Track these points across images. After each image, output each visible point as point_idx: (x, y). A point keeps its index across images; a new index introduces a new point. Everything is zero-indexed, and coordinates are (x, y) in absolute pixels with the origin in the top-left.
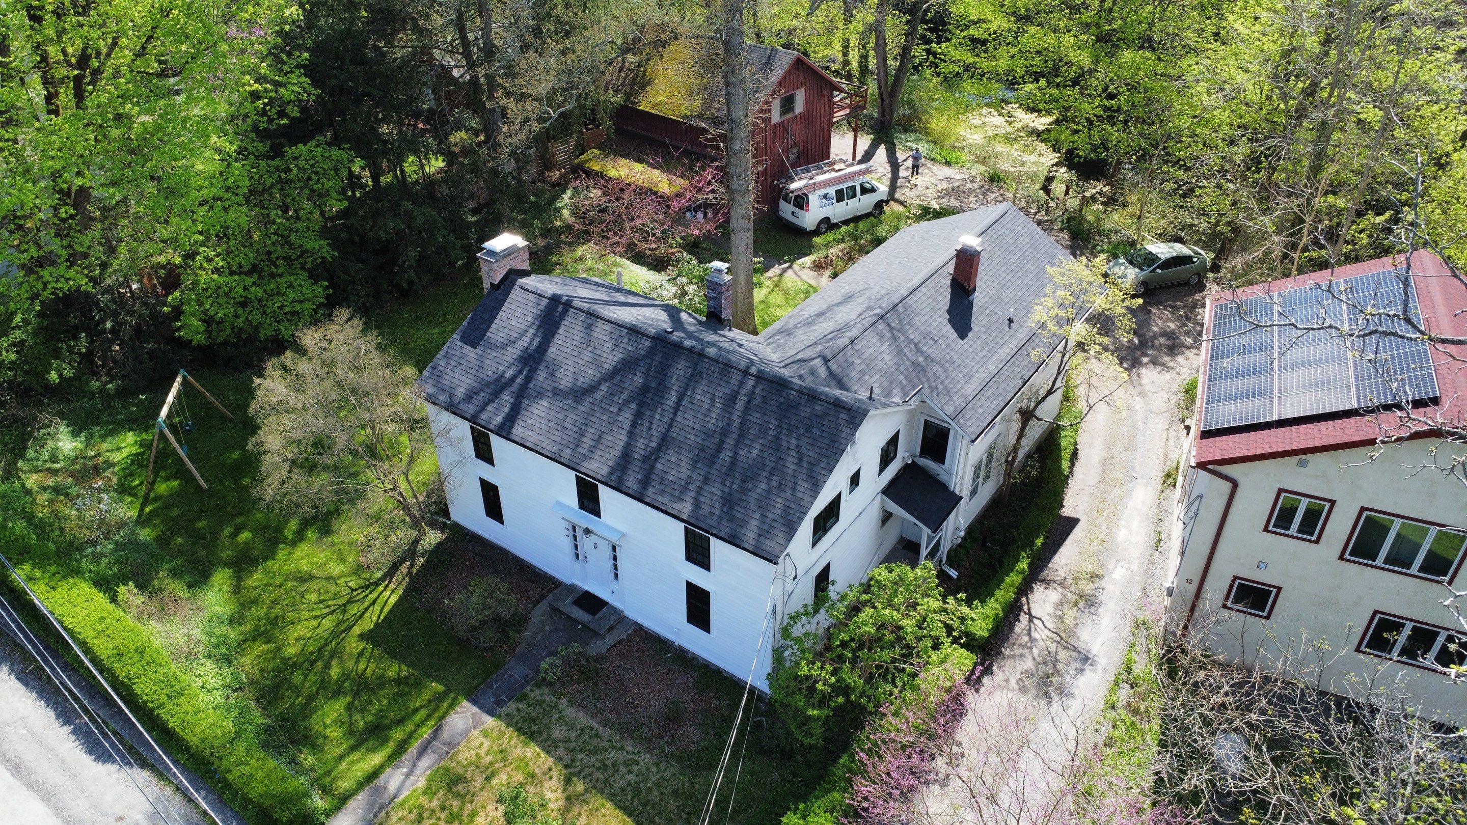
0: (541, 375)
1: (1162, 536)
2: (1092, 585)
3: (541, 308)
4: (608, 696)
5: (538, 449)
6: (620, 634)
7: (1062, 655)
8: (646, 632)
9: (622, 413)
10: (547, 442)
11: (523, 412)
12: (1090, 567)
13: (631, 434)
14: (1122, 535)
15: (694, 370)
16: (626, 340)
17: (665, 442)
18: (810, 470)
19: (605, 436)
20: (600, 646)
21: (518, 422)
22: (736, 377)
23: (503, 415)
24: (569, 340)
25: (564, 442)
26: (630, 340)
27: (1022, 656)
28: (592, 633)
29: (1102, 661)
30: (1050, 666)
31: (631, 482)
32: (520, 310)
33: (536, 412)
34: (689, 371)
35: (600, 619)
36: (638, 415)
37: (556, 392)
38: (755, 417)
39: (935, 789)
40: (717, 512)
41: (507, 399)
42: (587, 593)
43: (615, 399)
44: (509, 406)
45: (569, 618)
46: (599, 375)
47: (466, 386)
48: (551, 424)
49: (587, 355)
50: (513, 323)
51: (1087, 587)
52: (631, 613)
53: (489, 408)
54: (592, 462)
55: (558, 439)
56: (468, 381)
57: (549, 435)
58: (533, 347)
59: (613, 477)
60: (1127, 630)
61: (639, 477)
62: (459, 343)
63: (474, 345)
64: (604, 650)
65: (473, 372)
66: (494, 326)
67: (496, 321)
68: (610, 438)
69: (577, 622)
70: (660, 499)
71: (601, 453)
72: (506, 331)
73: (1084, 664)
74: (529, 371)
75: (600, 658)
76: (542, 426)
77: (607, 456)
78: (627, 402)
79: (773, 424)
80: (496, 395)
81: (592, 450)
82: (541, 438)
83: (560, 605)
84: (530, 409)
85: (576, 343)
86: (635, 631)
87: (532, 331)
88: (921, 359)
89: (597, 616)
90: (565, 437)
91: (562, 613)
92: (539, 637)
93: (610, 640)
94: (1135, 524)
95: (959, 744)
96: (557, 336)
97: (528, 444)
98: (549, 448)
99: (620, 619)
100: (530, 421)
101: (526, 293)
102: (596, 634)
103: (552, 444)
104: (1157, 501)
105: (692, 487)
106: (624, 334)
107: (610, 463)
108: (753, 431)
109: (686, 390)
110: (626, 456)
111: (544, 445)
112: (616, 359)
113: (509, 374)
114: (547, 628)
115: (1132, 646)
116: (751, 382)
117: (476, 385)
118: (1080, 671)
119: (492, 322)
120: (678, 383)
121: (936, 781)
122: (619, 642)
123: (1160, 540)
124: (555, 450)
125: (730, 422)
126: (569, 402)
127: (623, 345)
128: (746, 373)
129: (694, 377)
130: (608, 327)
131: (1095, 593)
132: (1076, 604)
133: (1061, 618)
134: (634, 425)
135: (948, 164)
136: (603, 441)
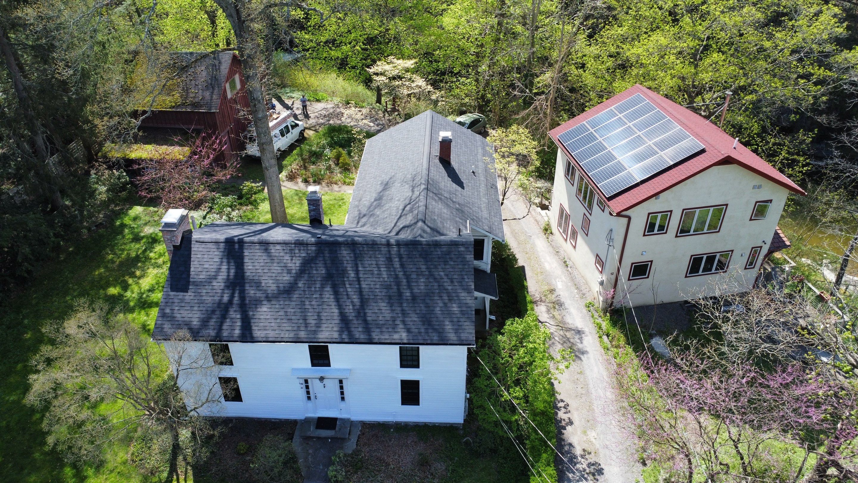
0: (251, 292)
1: (566, 259)
2: (553, 296)
3: (222, 250)
4: (379, 471)
5: (279, 340)
6: (357, 432)
7: (568, 334)
8: (369, 424)
9: (324, 296)
10: (283, 333)
11: (252, 321)
12: (546, 288)
13: (340, 307)
14: (547, 266)
15: (355, 254)
16: (297, 251)
17: (364, 302)
18: (462, 286)
19: (321, 314)
20: (351, 446)
21: (254, 328)
22: (384, 249)
23: (238, 328)
24: (256, 264)
25: (295, 329)
26: (300, 250)
27: (553, 343)
28: (339, 441)
29: (586, 330)
30: (568, 343)
31: (358, 333)
32: (206, 256)
33: (262, 317)
34: (352, 255)
35: (340, 429)
36: (336, 293)
37: (268, 298)
38: (411, 267)
39: (569, 428)
40: (423, 330)
41: (235, 315)
42: (320, 419)
43: (313, 289)
44: (239, 320)
45: (319, 438)
46: (292, 279)
47: (197, 320)
48: (278, 321)
49: (276, 268)
50: (205, 266)
51: (553, 297)
52: (355, 417)
53: (225, 327)
54: (323, 333)
55: (290, 328)
56: (197, 316)
57: (281, 328)
58: (231, 277)
59: (344, 336)
60: (585, 311)
61: (360, 329)
62: (172, 293)
63: (185, 290)
64: (355, 447)
65: (196, 308)
66: (192, 273)
67: (192, 269)
68: (326, 314)
69: (326, 438)
70: (383, 337)
71: (326, 325)
72: (204, 273)
73: (580, 335)
74: (240, 293)
75: (356, 452)
76: (273, 324)
77: (331, 326)
78: (322, 287)
79: (423, 268)
80: (224, 317)
81: (318, 325)
82: (277, 332)
83: (309, 434)
84: (257, 317)
85: (262, 264)
86: (362, 427)
87: (224, 267)
88: (458, 206)
89: (337, 429)
90: (293, 325)
91: (313, 438)
92: (310, 459)
93: (354, 439)
94: (548, 258)
95: (562, 401)
96: (246, 264)
97: (270, 339)
98: (287, 336)
99: (351, 424)
100: (262, 324)
101: (203, 245)
102: (343, 440)
103: (287, 333)
104: (549, 244)
105: (398, 322)
106: (293, 248)
107: (335, 329)
108: (414, 276)
109: (357, 267)
110: (344, 320)
111: (282, 336)
112: (297, 265)
113: (226, 299)
114: (310, 451)
115: (593, 316)
116: (395, 249)
117: (203, 316)
118: (581, 339)
119: (189, 271)
120: (350, 265)
121: (567, 424)
122: (359, 437)
123: (565, 262)
124: (292, 335)
125: (397, 277)
126: (282, 303)
127: (297, 255)
128: (388, 244)
129: (357, 258)
130: (278, 247)
131: (558, 298)
132: (554, 308)
133: (554, 317)
134: (337, 300)
135: (318, 101)
136: (323, 318)
